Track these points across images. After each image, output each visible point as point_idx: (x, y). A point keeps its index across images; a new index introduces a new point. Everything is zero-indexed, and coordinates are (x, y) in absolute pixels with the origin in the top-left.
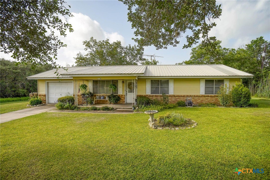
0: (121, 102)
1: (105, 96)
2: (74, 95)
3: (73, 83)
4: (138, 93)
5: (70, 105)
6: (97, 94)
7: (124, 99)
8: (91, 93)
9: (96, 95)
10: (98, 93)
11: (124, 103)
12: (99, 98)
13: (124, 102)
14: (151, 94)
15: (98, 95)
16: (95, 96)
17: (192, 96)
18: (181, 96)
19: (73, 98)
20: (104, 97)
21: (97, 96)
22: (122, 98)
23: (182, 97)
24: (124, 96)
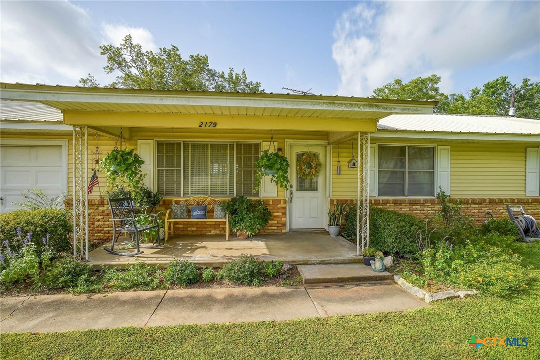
0: (272, 225)
1: (209, 204)
2: (68, 203)
3: (64, 150)
4: (334, 194)
5: (40, 263)
6: (174, 199)
7: (284, 214)
8: (148, 194)
9: (170, 202)
10: (179, 194)
11: (284, 231)
12: (185, 214)
13: (284, 225)
14: (379, 194)
15: (177, 203)
16: (167, 205)
17: (506, 200)
18: (474, 202)
19: (65, 221)
20: (205, 208)
21: (174, 207)
22: (278, 210)
23: (475, 204)
24: (284, 206)
